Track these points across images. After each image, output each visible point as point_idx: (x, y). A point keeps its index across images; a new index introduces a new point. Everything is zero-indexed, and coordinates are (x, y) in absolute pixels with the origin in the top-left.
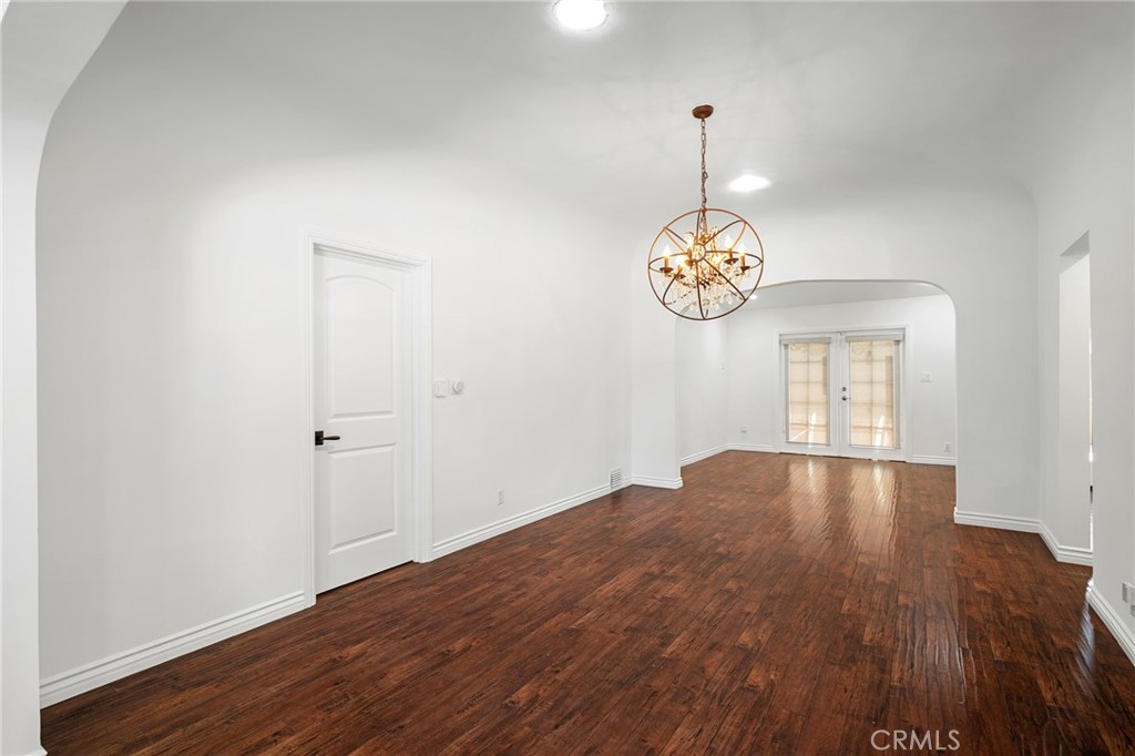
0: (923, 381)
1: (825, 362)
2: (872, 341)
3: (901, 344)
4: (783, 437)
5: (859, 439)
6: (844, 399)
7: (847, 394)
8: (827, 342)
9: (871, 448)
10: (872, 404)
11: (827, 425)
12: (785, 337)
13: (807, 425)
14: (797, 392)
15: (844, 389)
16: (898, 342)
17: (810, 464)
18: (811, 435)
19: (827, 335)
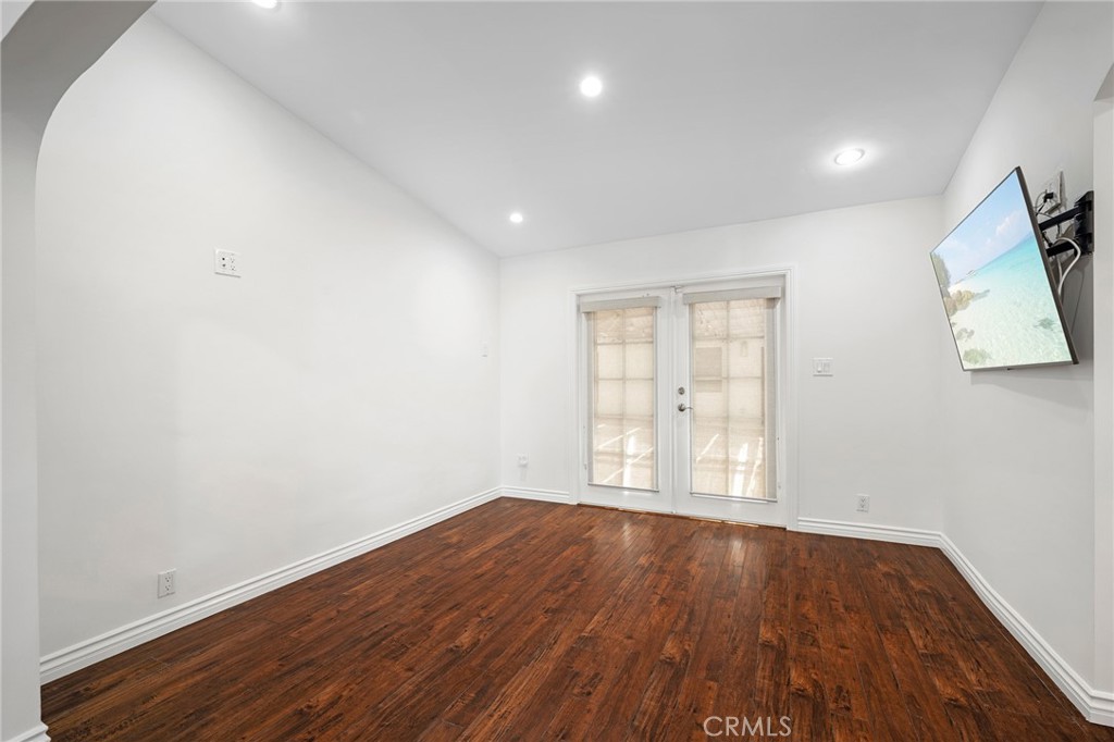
0: (820, 375)
1: (652, 340)
2: (728, 302)
3: (778, 306)
4: (584, 474)
5: (705, 482)
6: (682, 410)
7: (685, 400)
8: (653, 307)
9: (726, 499)
10: (727, 418)
11: (654, 456)
12: (585, 300)
13: (622, 455)
14: (607, 398)
15: (681, 391)
16: (772, 301)
17: (626, 527)
18: (628, 471)
19: (653, 294)
